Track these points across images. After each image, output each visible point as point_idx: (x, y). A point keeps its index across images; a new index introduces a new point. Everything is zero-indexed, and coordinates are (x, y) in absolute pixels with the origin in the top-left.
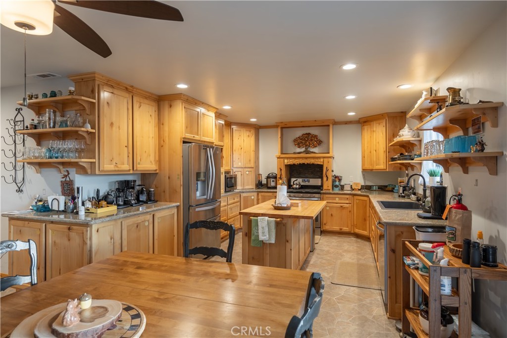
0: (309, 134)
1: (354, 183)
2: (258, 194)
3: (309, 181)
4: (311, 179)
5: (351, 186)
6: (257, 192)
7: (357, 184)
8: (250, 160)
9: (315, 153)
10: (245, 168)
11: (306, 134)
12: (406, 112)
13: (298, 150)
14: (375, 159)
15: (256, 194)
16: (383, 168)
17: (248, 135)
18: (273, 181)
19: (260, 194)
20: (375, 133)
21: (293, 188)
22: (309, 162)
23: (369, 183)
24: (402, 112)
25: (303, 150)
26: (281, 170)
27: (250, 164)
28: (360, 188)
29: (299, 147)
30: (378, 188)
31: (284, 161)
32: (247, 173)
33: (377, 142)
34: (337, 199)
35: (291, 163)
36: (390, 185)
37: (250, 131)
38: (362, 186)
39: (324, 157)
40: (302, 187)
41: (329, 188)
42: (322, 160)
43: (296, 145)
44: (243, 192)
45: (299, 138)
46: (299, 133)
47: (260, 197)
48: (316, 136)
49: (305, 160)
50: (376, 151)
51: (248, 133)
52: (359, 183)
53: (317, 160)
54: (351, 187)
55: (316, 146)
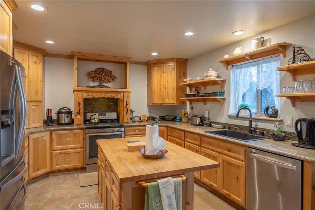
0: (103, 69)
1: (142, 115)
2: (51, 133)
3: (105, 115)
4: (107, 113)
5: (140, 117)
6: (50, 130)
7: (144, 116)
8: (37, 92)
9: (109, 87)
10: (31, 101)
11: (101, 68)
12: (188, 60)
13: (92, 84)
14: (164, 95)
15: (48, 134)
16: (172, 103)
17: (34, 60)
18: (67, 117)
19: (54, 133)
20: (164, 74)
21: (92, 123)
22: (109, 96)
23: (152, 115)
24: (186, 59)
25: (97, 84)
26: (79, 104)
27: (37, 97)
28: (147, 120)
29: (93, 81)
30: (160, 119)
31: (83, 94)
32: (34, 107)
33: (167, 81)
34: (137, 131)
35: (91, 97)
36: (166, 115)
37: (37, 57)
38: (148, 117)
39: (124, 92)
40: (101, 121)
41: (128, 121)
42: (122, 94)
43: (90, 78)
44: (32, 133)
45: (93, 71)
46: (93, 66)
47: (54, 136)
48: (110, 72)
49: (106, 94)
50: (165, 88)
51: (34, 59)
52: (145, 115)
53: (117, 95)
54: (140, 119)
55: (110, 82)
